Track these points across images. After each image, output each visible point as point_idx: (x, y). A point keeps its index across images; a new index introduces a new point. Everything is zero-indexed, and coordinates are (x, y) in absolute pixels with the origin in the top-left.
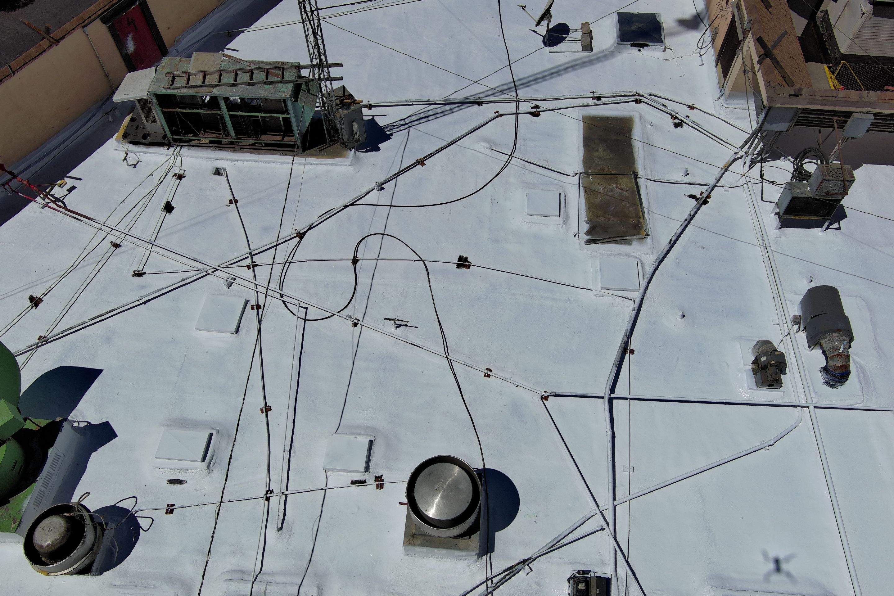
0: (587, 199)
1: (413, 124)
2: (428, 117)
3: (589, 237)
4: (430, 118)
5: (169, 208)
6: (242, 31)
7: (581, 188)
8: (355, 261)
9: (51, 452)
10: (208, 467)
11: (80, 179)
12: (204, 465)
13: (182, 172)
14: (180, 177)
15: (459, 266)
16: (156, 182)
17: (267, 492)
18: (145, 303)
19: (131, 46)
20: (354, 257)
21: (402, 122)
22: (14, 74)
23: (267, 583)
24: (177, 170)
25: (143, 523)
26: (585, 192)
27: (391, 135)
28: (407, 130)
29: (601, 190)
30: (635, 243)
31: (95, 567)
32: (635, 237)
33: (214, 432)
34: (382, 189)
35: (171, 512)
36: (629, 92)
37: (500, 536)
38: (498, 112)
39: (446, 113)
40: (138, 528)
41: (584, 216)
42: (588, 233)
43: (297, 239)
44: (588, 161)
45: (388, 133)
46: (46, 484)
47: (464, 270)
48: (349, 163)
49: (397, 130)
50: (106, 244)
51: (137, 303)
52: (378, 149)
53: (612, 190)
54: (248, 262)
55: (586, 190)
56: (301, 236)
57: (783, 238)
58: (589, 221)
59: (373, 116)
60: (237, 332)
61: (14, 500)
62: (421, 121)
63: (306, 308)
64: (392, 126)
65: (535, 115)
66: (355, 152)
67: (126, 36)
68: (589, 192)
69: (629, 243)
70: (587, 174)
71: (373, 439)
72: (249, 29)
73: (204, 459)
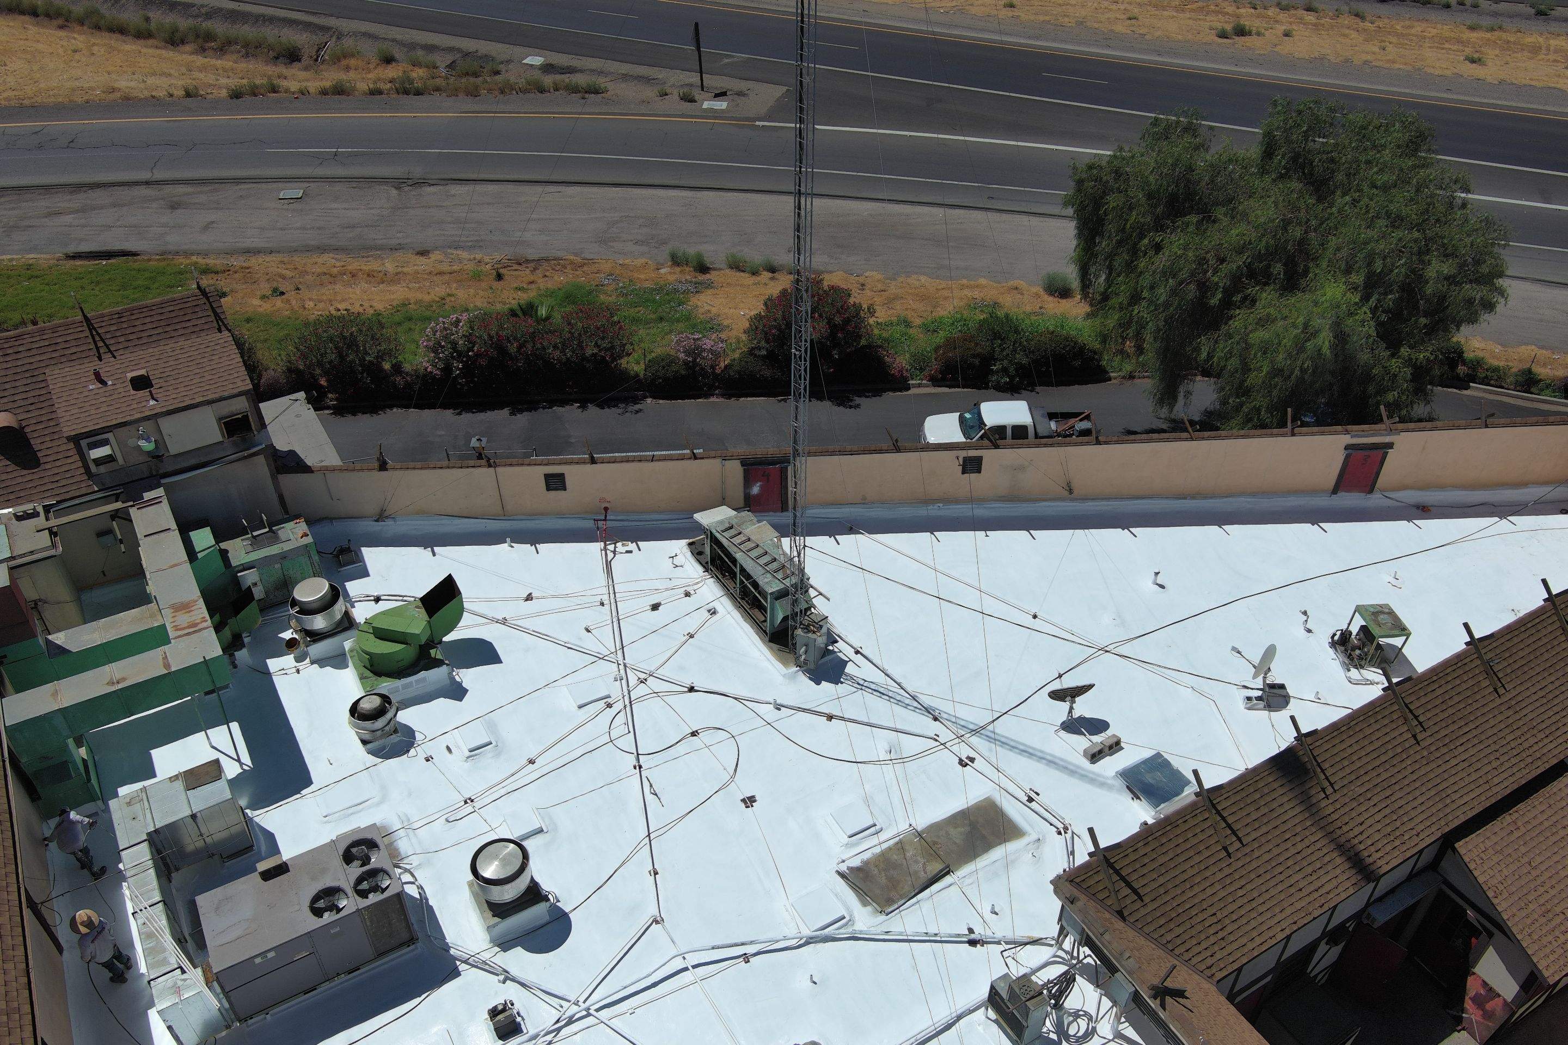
0: (890, 849)
1: (867, 689)
2: (883, 694)
3: (847, 871)
4: (883, 697)
5: (655, 607)
6: (863, 534)
7: (898, 838)
8: (694, 734)
9: (423, 674)
10: (468, 758)
11: (640, 550)
12: (468, 754)
13: (692, 592)
14: (687, 594)
15: (743, 800)
16: (671, 586)
17: (470, 799)
18: (569, 648)
19: (756, 490)
20: (697, 731)
21: (861, 682)
22: (652, 461)
23: (407, 835)
24: (688, 589)
25: (412, 752)
26: (897, 843)
27: (842, 683)
28: (856, 690)
29: (908, 855)
30: (869, 908)
31: (369, 746)
32: (874, 904)
33: (494, 743)
34: (779, 709)
35: (428, 760)
36: (1061, 817)
37: (519, 951)
38: (938, 736)
39: (900, 703)
40: (408, 751)
41: (867, 856)
42: (851, 869)
43: (686, 690)
44: (935, 828)
45: (842, 680)
46: (405, 687)
47: (743, 805)
48: (783, 673)
49: (851, 683)
50: (598, 598)
51: (563, 644)
52: (818, 683)
53: (917, 862)
54: (643, 676)
55: (900, 842)
56: (692, 689)
57: (980, 1029)
58: (866, 863)
59: (851, 660)
60: (580, 707)
61: (383, 678)
62: (875, 693)
63: (629, 732)
64: (851, 678)
65: (962, 763)
66: (798, 671)
67: (757, 482)
68: (900, 846)
69: (865, 904)
70: (919, 834)
71: (545, 830)
72: (867, 535)
73: (471, 751)
